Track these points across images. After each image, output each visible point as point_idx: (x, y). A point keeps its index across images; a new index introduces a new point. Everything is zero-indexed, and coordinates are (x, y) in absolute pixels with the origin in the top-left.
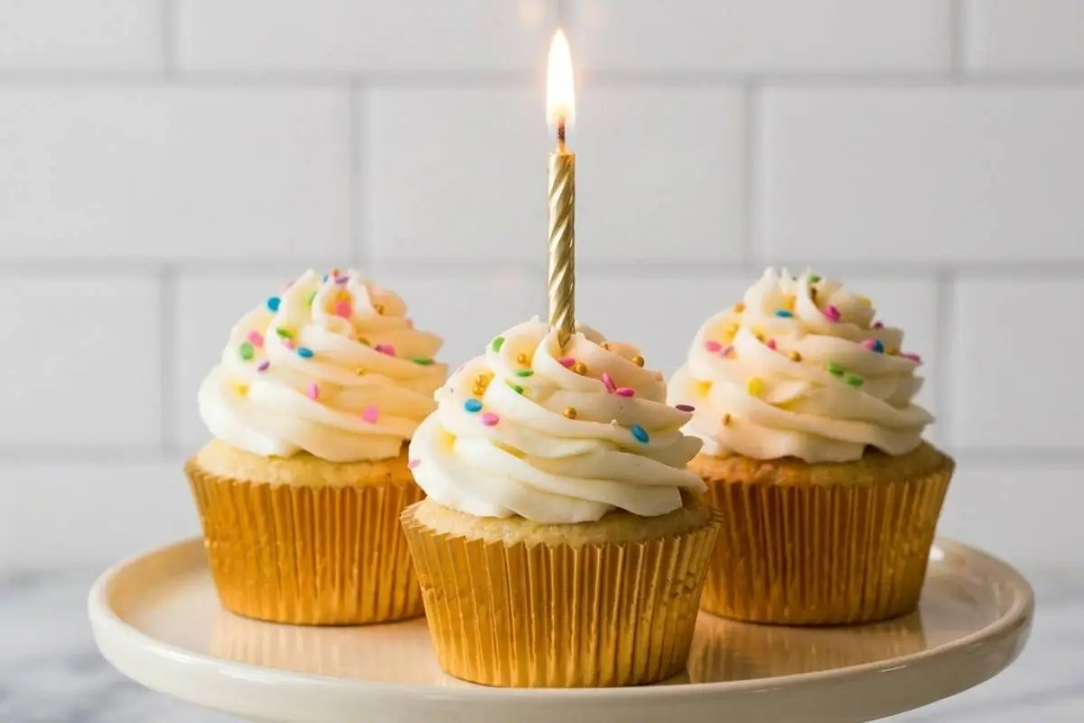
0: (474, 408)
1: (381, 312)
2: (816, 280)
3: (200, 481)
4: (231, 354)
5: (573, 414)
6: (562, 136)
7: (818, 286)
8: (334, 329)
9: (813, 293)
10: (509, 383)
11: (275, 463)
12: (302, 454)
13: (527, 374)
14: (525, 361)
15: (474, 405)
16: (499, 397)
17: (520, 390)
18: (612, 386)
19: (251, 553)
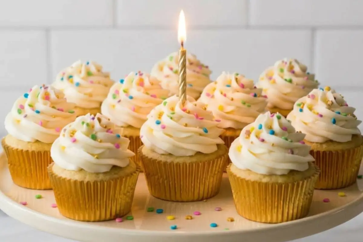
0: (158, 123)
1: (58, 98)
2: (237, 74)
3: (7, 148)
4: (14, 112)
5: (186, 125)
6: (182, 45)
7: (238, 77)
8: (45, 104)
9: (236, 79)
10: (168, 116)
11: (30, 144)
12: (37, 141)
13: (173, 113)
14: (173, 109)
15: (158, 122)
16: (165, 120)
17: (171, 118)
18: (197, 117)
19: (24, 170)
